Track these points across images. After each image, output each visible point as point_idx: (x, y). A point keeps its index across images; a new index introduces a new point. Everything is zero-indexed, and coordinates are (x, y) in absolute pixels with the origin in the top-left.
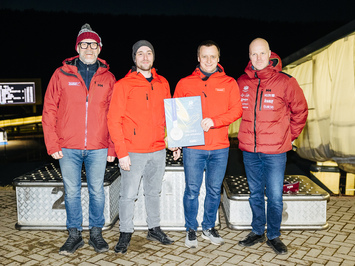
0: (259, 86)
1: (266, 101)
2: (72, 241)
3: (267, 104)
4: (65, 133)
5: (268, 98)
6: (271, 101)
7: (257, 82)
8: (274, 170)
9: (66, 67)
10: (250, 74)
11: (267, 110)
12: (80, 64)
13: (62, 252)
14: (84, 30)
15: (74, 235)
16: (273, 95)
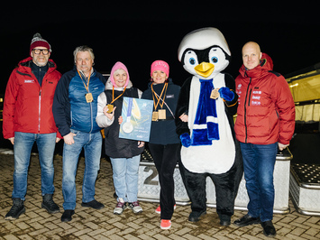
0: (250, 84)
1: (254, 97)
2: (15, 208)
3: (255, 100)
4: (22, 120)
5: (256, 95)
6: (258, 98)
7: (248, 80)
8: (264, 161)
9: (21, 68)
10: (242, 74)
11: (255, 106)
12: (33, 66)
13: (8, 218)
14: (36, 39)
15: (18, 204)
16: (260, 93)
